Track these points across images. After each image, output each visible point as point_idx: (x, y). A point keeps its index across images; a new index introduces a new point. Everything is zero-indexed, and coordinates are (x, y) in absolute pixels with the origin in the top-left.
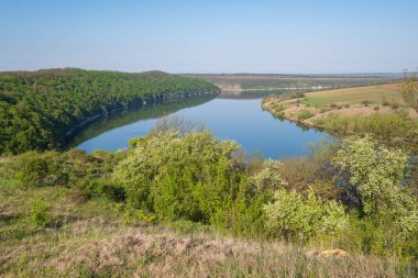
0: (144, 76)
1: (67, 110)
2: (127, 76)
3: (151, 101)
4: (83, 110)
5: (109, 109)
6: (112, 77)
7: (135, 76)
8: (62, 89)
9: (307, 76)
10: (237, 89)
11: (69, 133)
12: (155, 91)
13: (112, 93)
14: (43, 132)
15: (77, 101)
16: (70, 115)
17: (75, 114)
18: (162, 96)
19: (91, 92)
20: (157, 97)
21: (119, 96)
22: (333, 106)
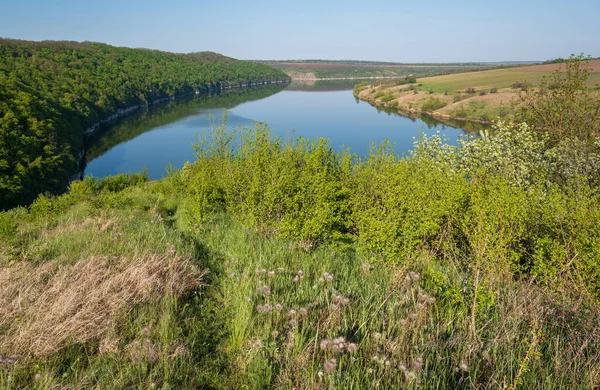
0: (193, 57)
1: (86, 96)
2: (170, 57)
3: (204, 91)
4: (112, 98)
5: (150, 97)
6: (151, 57)
7: (181, 57)
8: (78, 67)
9: (393, 64)
10: (311, 78)
11: (90, 131)
12: (210, 77)
13: (152, 78)
14: (34, 124)
15: (102, 84)
16: (91, 105)
17: (99, 103)
18: (218, 84)
19: (122, 74)
20: (212, 85)
21: (161, 82)
22: (472, 92)
